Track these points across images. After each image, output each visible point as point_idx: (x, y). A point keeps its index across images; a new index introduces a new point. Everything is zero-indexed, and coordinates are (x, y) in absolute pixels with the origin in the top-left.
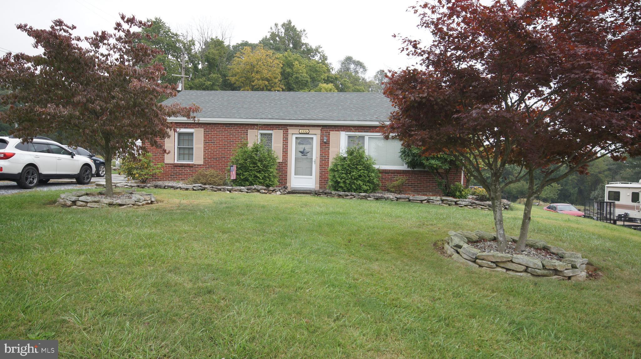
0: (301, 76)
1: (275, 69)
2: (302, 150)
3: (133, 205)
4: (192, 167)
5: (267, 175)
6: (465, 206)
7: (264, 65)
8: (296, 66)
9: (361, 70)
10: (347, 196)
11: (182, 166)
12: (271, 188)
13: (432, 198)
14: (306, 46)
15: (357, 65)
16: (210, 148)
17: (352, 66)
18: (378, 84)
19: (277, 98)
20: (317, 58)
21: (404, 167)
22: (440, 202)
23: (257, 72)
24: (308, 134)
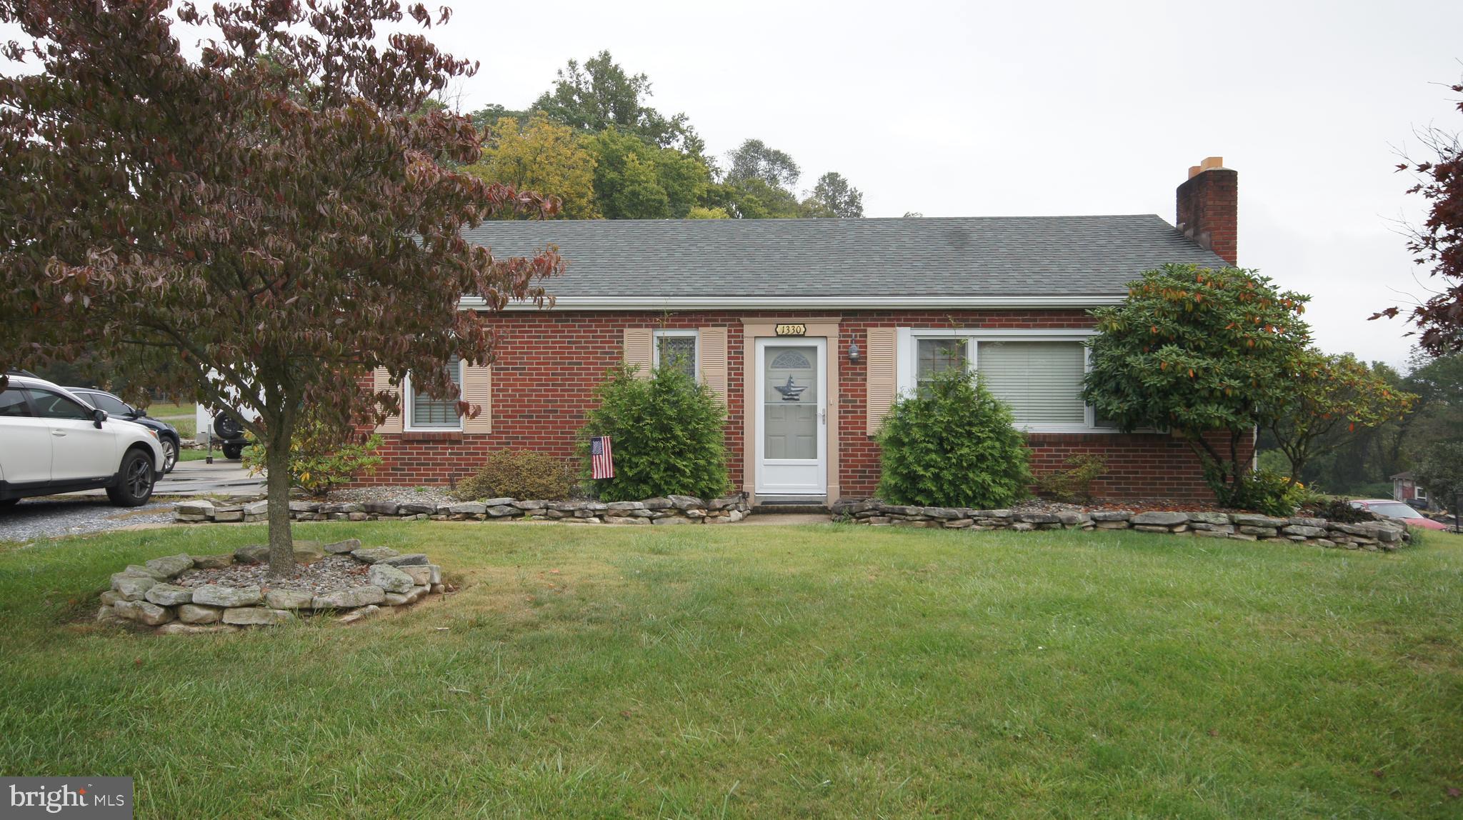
0: (645, 188)
1: (578, 172)
2: (783, 383)
3: (380, 605)
4: (459, 442)
5: (702, 462)
6: (1309, 538)
7: (551, 164)
8: (630, 165)
9: (785, 173)
10: (955, 518)
11: (427, 442)
12: (717, 503)
13: (1202, 517)
14: (649, 116)
15: (774, 162)
16: (511, 385)
17: (763, 164)
18: (825, 206)
19: (682, 237)
20: (677, 144)
21: (1085, 426)
22: (1231, 529)
23: (533, 182)
24: (803, 336)
